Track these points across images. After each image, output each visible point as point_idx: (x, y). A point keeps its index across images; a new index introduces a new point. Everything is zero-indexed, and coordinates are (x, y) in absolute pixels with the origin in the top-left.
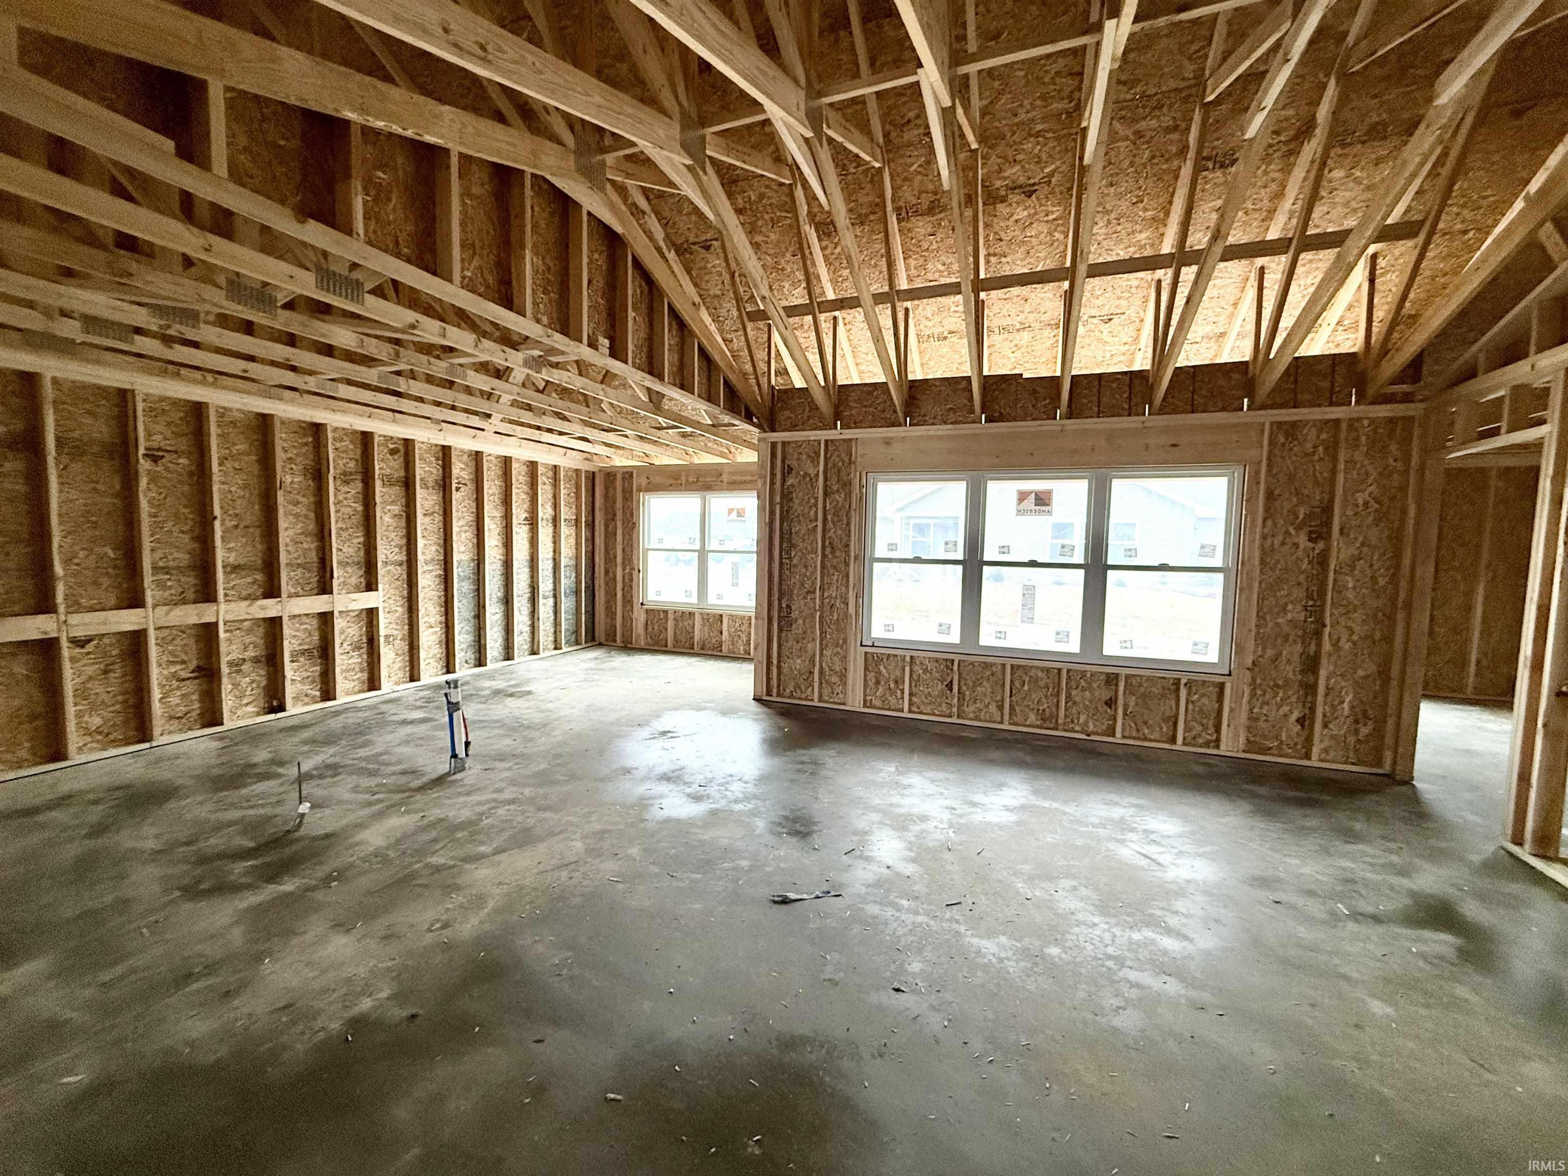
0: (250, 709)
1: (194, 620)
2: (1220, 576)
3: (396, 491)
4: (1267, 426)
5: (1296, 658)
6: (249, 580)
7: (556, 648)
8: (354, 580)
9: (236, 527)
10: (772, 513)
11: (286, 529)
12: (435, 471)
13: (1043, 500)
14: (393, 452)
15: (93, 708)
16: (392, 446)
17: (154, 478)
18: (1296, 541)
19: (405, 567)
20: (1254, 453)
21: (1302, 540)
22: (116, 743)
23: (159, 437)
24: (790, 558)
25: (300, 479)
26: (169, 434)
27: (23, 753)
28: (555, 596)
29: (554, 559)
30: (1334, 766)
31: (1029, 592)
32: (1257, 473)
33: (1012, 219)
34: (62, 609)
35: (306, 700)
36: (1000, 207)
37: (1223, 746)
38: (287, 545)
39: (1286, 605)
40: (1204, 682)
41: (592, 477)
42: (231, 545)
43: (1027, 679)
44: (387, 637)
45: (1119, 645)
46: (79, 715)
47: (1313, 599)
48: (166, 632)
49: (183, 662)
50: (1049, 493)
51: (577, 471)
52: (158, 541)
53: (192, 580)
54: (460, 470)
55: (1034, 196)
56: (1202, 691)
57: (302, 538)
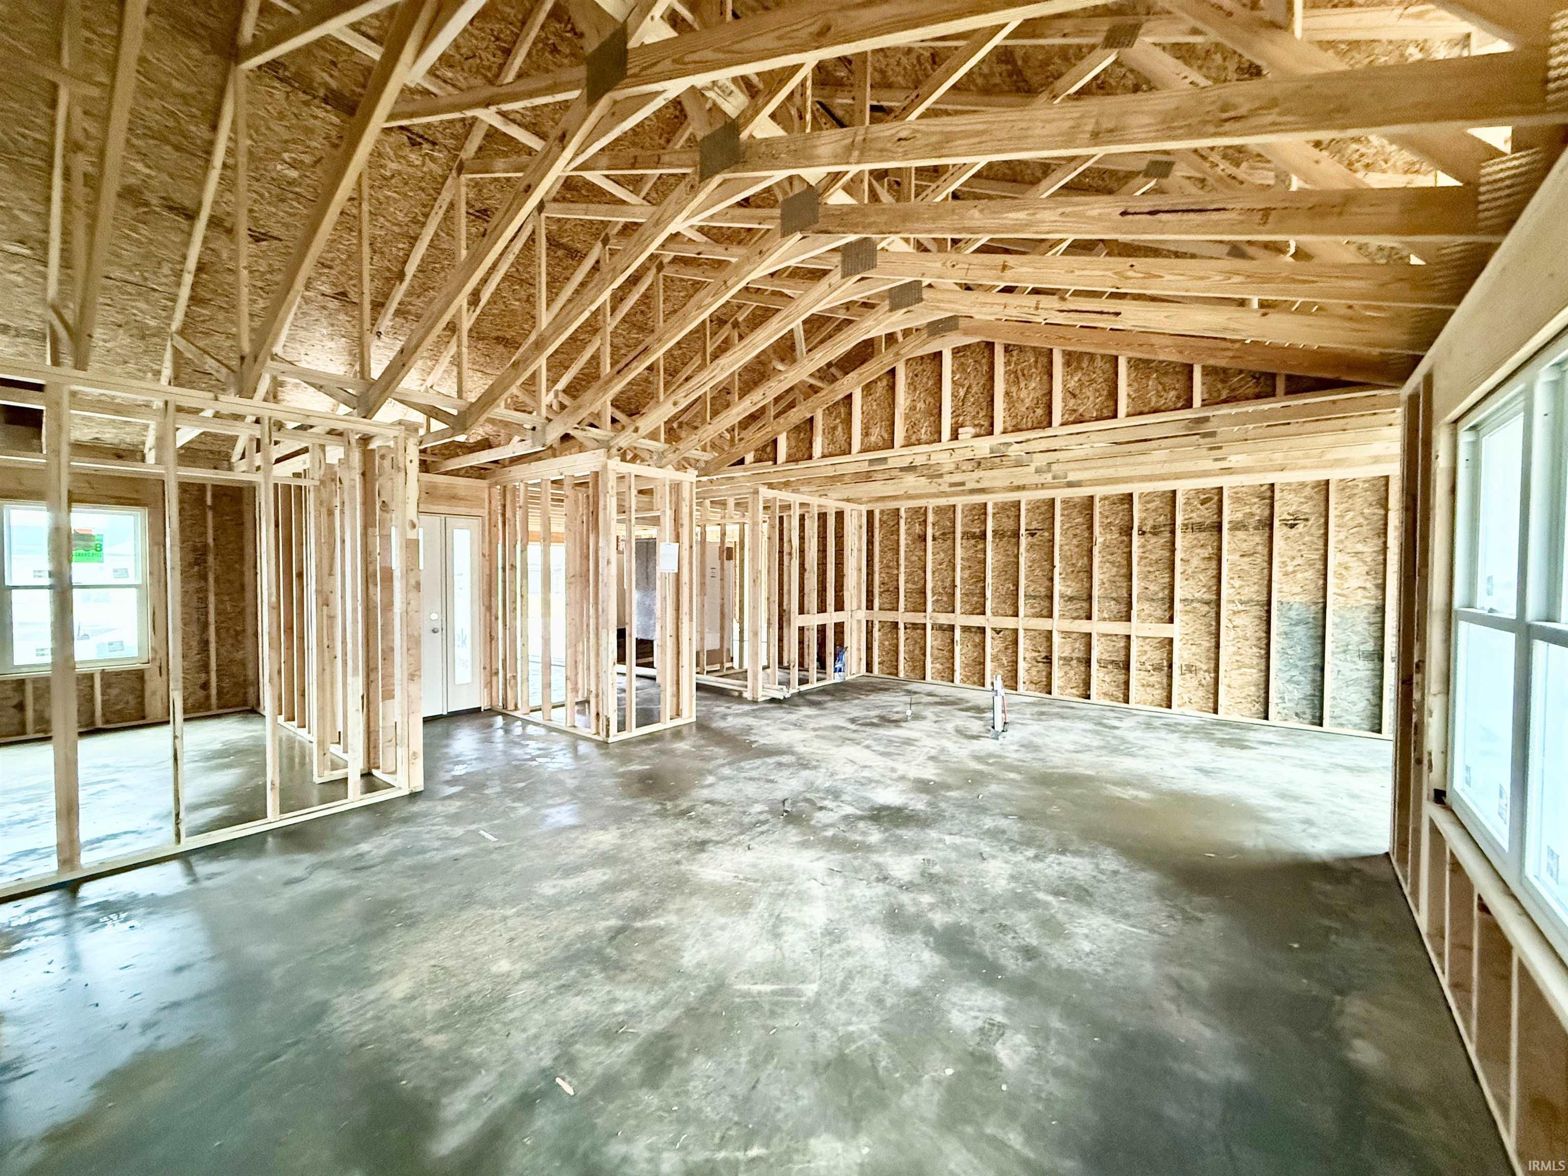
1: (1042, 628)
3: (1207, 537)
6: (1075, 607)
12: (1255, 512)
14: (1205, 501)
16: (1202, 497)
17: (1029, 546)
19: (1210, 605)
23: (1032, 523)
25: (1113, 536)
26: (1037, 520)
27: (973, 678)
34: (988, 613)
42: (1066, 583)
48: (1028, 632)
49: (1037, 652)
53: (1041, 604)
57: (1117, 578)
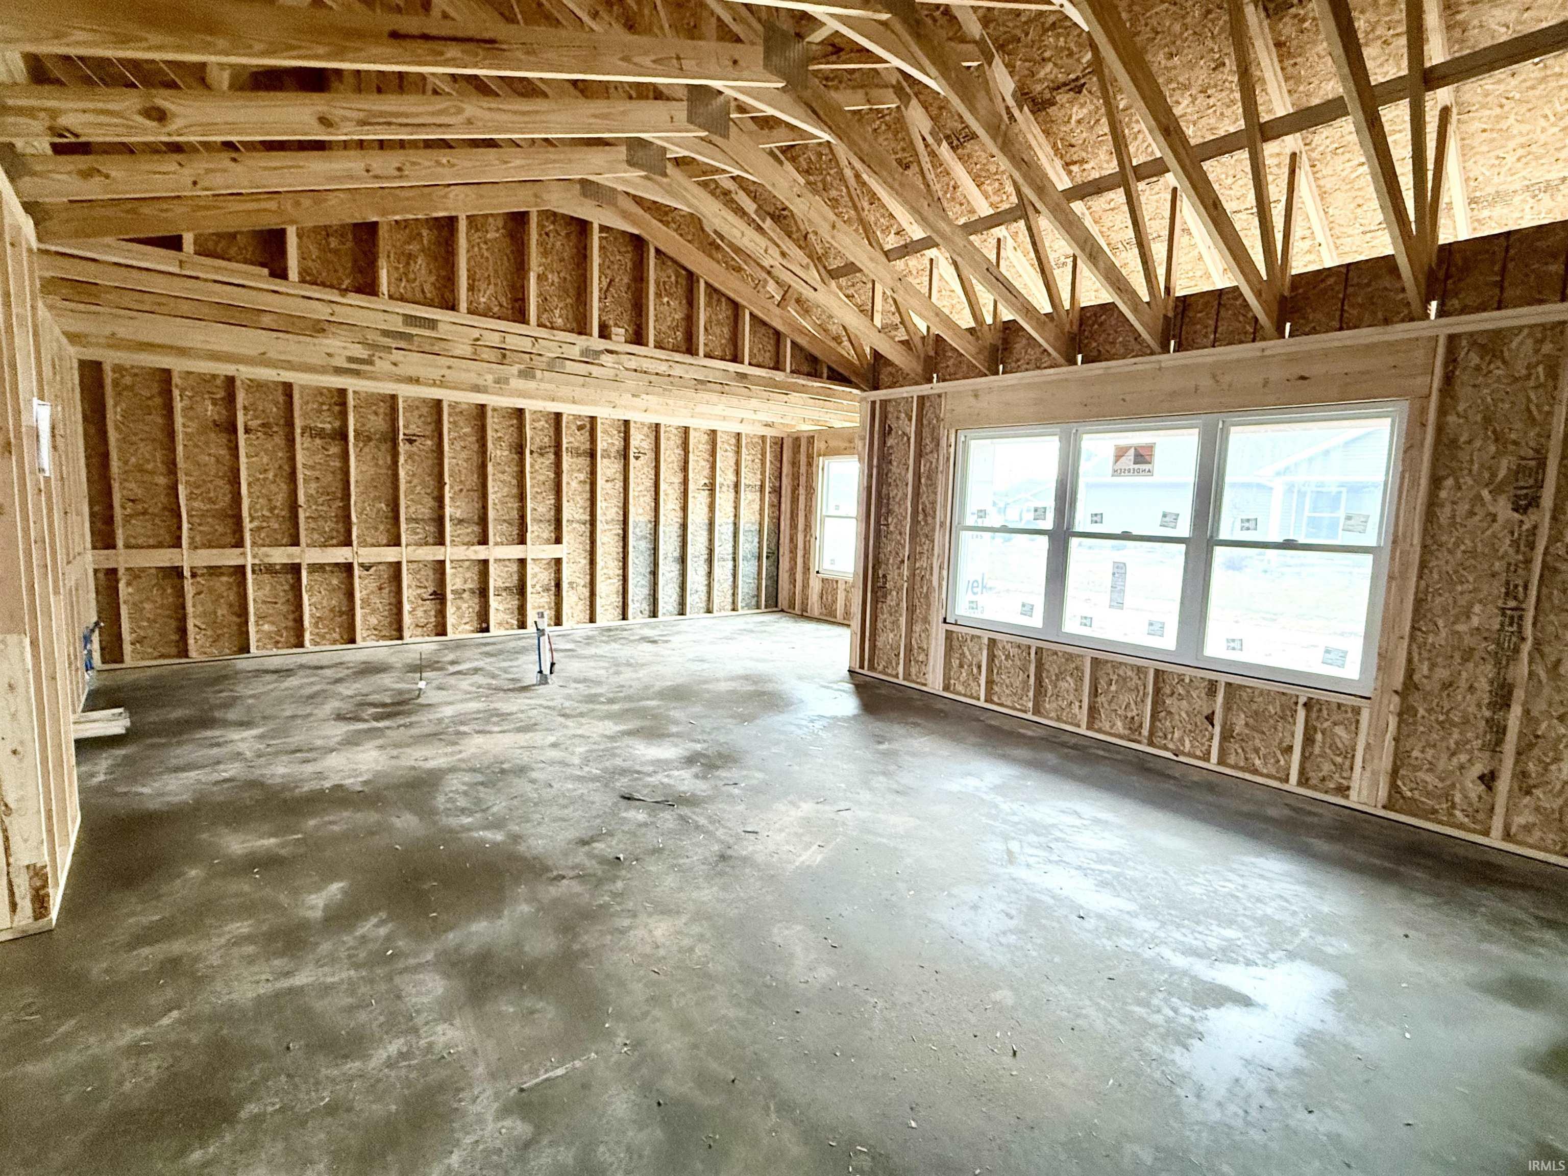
0: (468, 627)
1: (431, 558)
2: (1368, 559)
3: (584, 462)
4: (1442, 341)
5: (1483, 685)
6: (469, 530)
7: (733, 610)
8: (546, 535)
9: (461, 490)
10: (870, 476)
11: (496, 492)
12: (617, 443)
13: (1143, 456)
14: (580, 428)
15: (373, 611)
16: (579, 423)
17: (410, 456)
18: (1492, 510)
19: (588, 525)
20: (1420, 381)
21: (1503, 509)
22: (384, 638)
23: (414, 426)
24: (887, 525)
25: (506, 453)
26: (420, 424)
27: (336, 636)
28: (734, 560)
29: (735, 524)
30: (1541, 855)
31: (1119, 570)
32: (1424, 411)
33: (1073, 121)
34: (355, 543)
35: (507, 626)
36: (1052, 110)
37: (1353, 794)
38: (495, 504)
39: (1471, 605)
40: (1339, 706)
41: (779, 443)
42: (458, 504)
43: (1115, 677)
44: (571, 583)
45: (1225, 644)
46: (364, 616)
47: (1515, 598)
48: (415, 566)
49: (426, 587)
50: (1151, 447)
51: (763, 438)
52: (412, 500)
53: (432, 529)
54: (639, 440)
55: (1084, 91)
56: (1336, 717)
57: (507, 499)
